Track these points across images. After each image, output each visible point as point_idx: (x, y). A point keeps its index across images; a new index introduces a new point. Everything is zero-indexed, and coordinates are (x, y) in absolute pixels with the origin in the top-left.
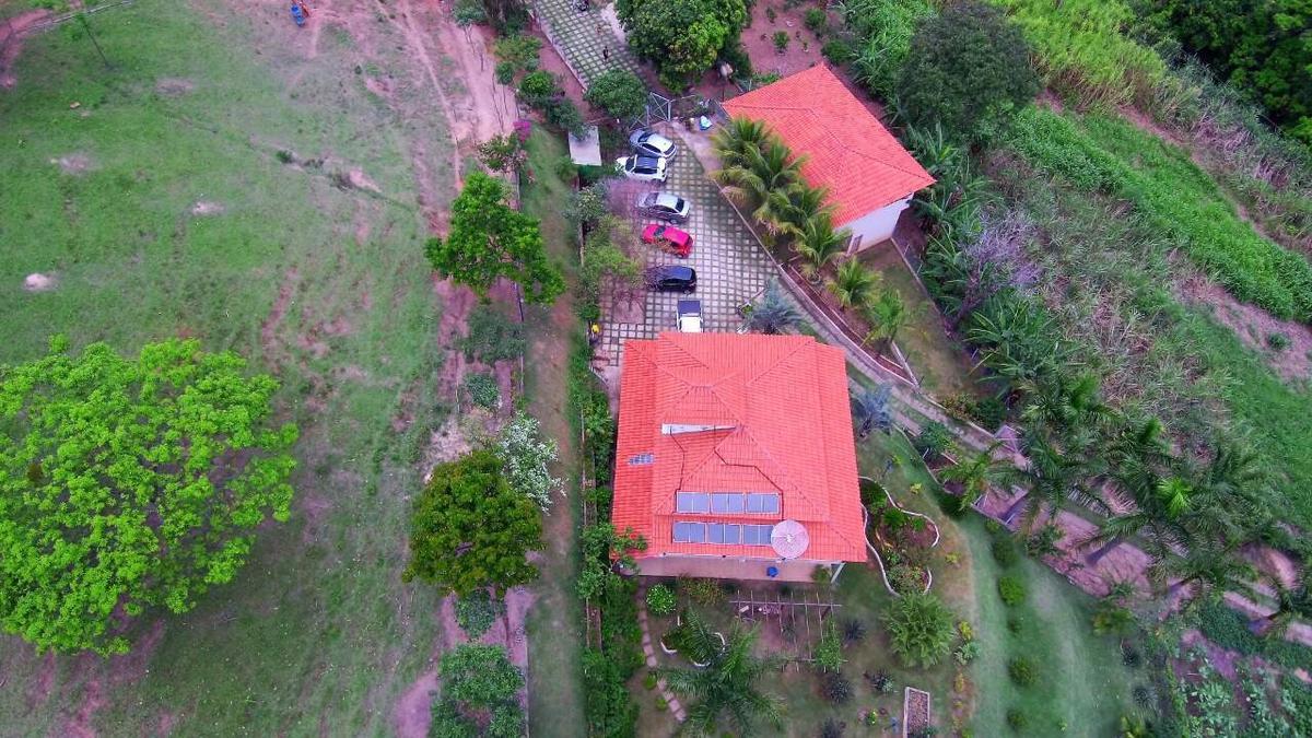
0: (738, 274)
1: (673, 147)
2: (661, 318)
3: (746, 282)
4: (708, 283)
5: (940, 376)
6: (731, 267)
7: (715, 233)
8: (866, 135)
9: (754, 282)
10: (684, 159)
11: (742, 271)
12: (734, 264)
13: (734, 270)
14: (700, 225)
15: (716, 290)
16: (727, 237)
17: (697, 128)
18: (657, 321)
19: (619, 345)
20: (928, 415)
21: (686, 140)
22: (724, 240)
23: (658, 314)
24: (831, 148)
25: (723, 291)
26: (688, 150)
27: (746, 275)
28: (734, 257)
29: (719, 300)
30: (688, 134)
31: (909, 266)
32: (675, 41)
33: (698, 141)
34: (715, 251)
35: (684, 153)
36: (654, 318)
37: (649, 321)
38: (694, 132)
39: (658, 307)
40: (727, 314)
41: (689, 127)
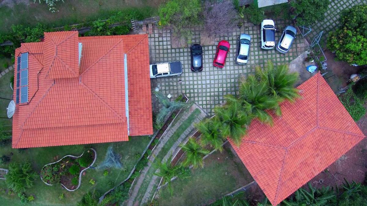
0: (208, 94)
1: (286, 49)
2: (176, 56)
3: (204, 99)
4: (199, 78)
5: (170, 201)
6: (212, 90)
7: (233, 80)
8: (305, 164)
9: (205, 103)
10: (283, 60)
11: (210, 96)
12: (214, 92)
13: (210, 92)
14: (236, 72)
15: (195, 83)
16: (231, 87)
17: (307, 65)
18: (174, 55)
19: (158, 38)
20: (147, 193)
21: (296, 60)
22: (229, 85)
23: (177, 55)
24: (287, 139)
25: (196, 87)
26: (289, 61)
27: (208, 98)
28: (218, 92)
29: (190, 85)
30: (301, 60)
31: (237, 190)
32: (350, 29)
33: (298, 66)
34: (221, 81)
35: (287, 59)
36: (176, 53)
37: (173, 51)
38: (304, 63)
39: (182, 54)
40: (182, 89)
41: (307, 60)
